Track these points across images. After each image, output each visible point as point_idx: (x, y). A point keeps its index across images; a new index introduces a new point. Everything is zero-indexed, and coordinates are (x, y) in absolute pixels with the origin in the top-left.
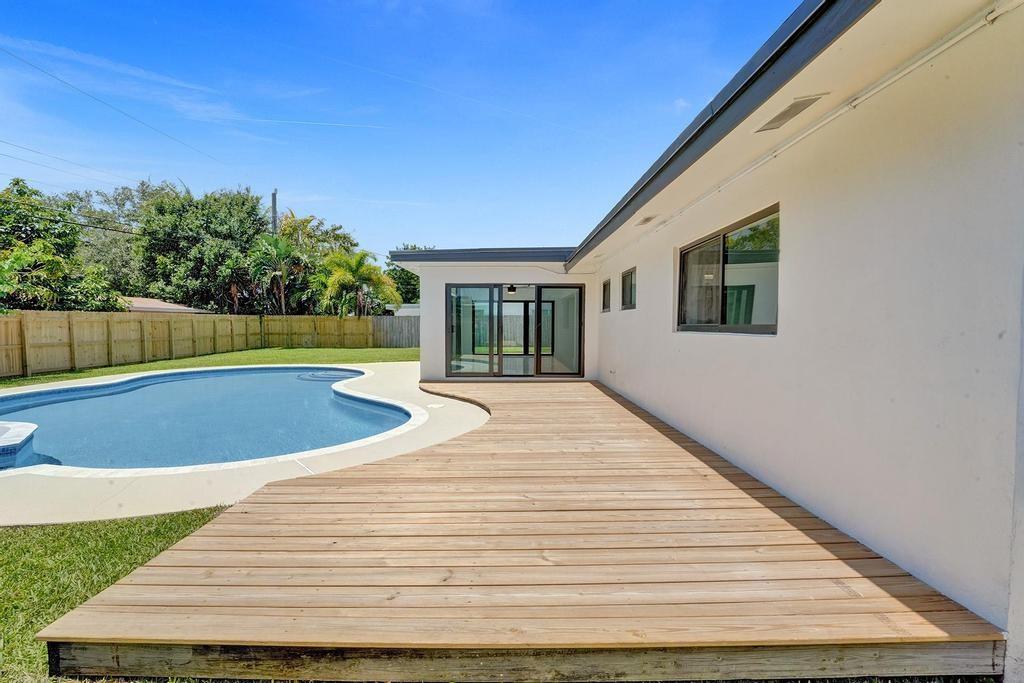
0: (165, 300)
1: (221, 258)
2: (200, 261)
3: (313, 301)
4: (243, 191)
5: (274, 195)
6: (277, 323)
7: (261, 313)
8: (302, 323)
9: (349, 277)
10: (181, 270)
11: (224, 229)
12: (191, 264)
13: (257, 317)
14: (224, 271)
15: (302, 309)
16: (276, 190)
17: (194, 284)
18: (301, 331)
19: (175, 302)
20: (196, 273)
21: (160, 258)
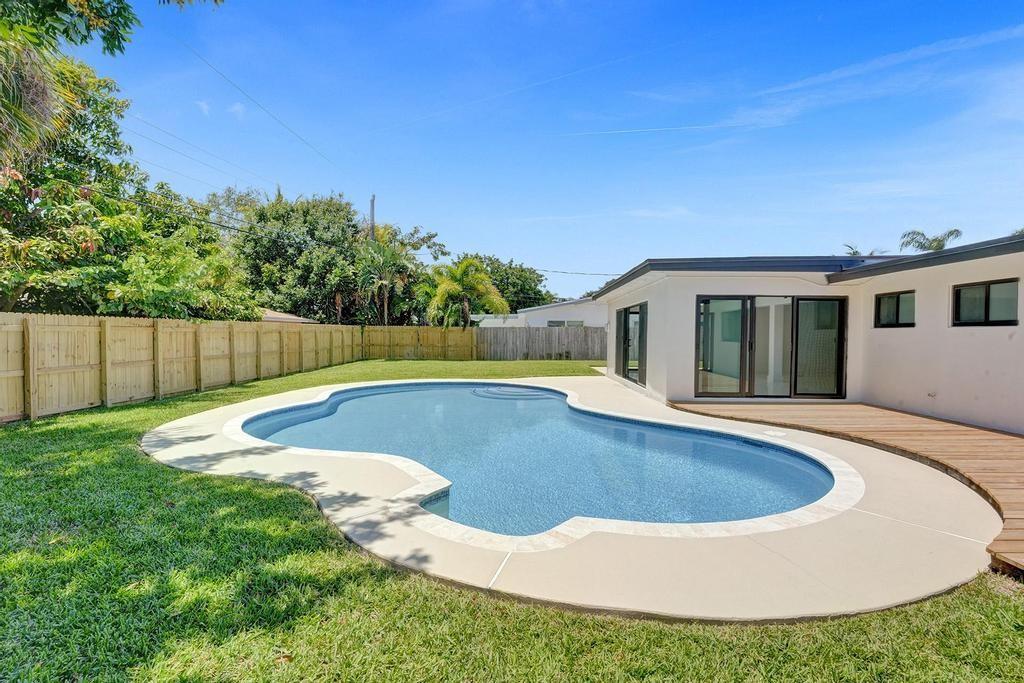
0: (275, 309)
1: (329, 266)
2: (308, 269)
3: (420, 311)
4: (336, 197)
5: (373, 202)
6: (379, 334)
7: (362, 324)
8: (403, 334)
9: (456, 288)
10: (290, 279)
11: (327, 236)
12: (299, 272)
13: (358, 327)
14: (333, 279)
15: (402, 320)
16: (374, 196)
17: (302, 292)
18: (404, 342)
19: (285, 312)
20: (303, 280)
21: (266, 267)
